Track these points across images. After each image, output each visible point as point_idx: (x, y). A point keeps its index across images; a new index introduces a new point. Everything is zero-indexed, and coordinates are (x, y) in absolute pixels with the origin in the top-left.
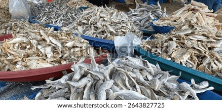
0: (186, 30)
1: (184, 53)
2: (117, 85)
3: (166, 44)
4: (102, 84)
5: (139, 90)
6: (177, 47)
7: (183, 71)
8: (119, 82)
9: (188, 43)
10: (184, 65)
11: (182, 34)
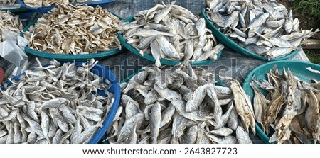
0: (63, 18)
1: (70, 43)
2: (37, 102)
3: (52, 37)
4: (27, 108)
5: (53, 97)
6: (63, 37)
7: (76, 59)
8: (38, 100)
9: (69, 31)
10: (74, 53)
11: (62, 23)
